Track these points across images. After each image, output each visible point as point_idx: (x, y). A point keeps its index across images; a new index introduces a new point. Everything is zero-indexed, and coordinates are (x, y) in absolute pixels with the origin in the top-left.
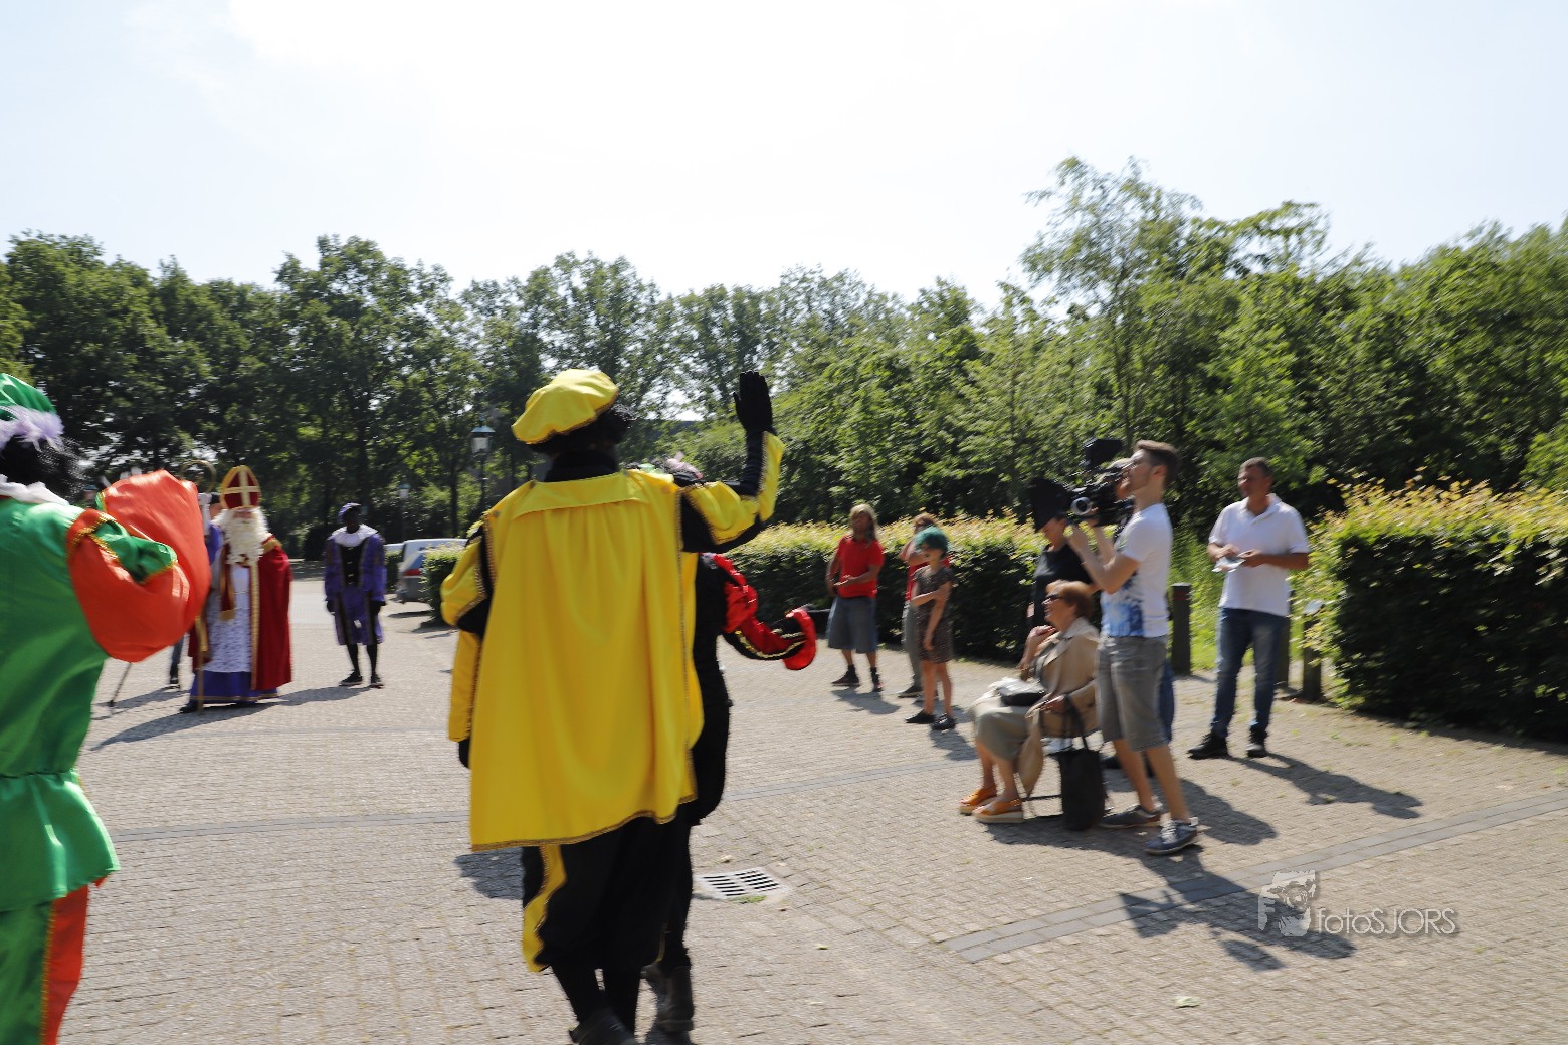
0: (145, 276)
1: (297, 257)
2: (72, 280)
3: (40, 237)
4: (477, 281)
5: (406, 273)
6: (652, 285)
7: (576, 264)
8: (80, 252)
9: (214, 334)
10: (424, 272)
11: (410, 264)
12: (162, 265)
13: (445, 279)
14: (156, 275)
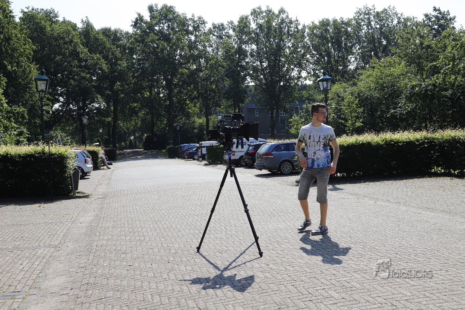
0: (76, 26)
1: (141, 15)
2: (49, 29)
3: (33, 9)
4: (215, 23)
5: (187, 20)
6: (297, 21)
7: (262, 12)
8: (49, 16)
9: (106, 51)
10: (195, 20)
11: (189, 16)
12: (83, 21)
13: (204, 23)
14: (80, 25)
